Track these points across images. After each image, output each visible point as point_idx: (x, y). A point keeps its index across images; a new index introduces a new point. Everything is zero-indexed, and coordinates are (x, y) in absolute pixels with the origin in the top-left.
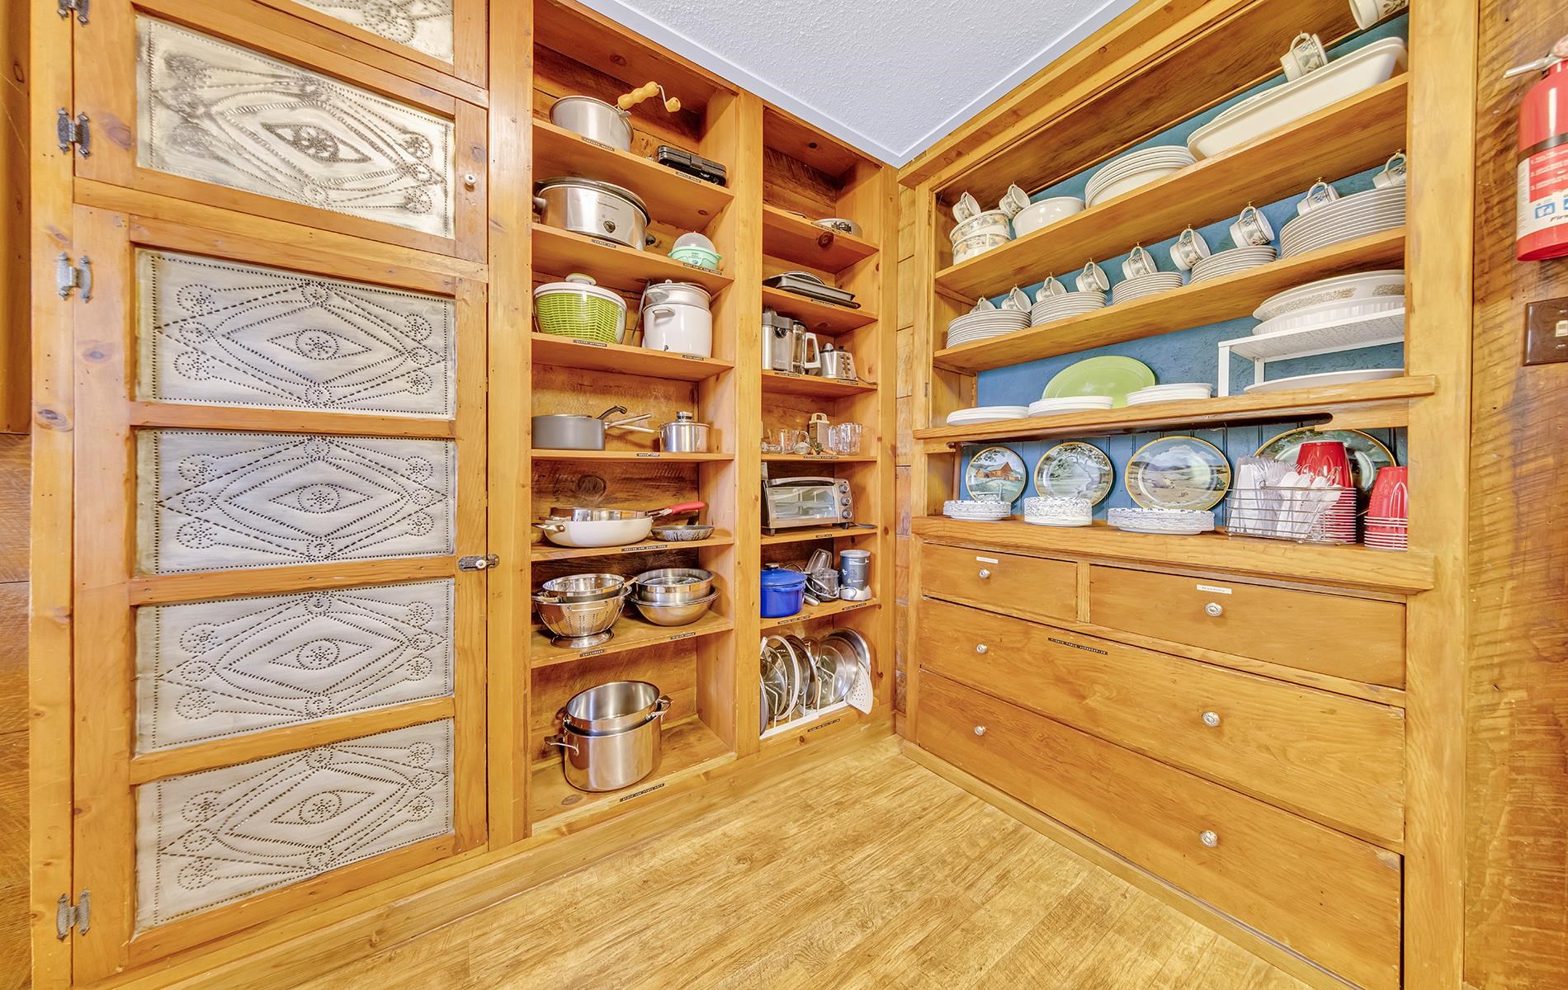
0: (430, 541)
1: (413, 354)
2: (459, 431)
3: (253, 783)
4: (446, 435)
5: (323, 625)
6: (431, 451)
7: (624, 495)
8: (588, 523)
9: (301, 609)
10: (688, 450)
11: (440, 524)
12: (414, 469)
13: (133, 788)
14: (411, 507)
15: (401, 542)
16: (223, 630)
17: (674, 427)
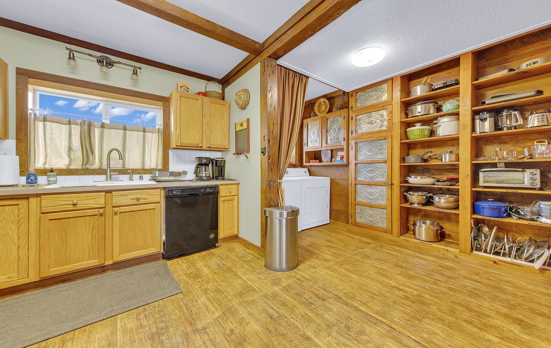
0: (383, 180)
1: (381, 149)
2: (387, 162)
3: (365, 209)
4: (385, 162)
5: (371, 190)
6: (384, 165)
7: (437, 173)
8: (415, 179)
9: (369, 187)
10: (448, 161)
11: (385, 177)
12: (382, 168)
13: (355, 205)
14: (381, 174)
15: (380, 179)
16: (362, 188)
17: (443, 156)
